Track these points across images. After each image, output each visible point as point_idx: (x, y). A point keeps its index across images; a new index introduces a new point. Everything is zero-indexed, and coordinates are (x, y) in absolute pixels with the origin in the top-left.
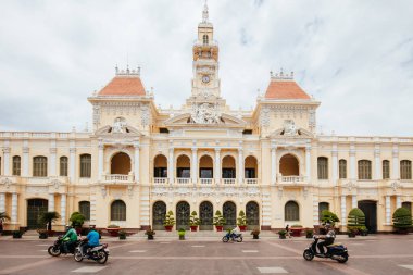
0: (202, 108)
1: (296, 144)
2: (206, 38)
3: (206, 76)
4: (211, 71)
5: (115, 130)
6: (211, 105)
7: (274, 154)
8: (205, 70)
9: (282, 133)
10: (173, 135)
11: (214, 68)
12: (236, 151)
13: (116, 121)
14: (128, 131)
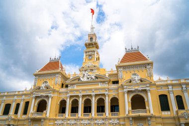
0: (87, 72)
1: (140, 88)
2: (91, 39)
3: (90, 56)
4: (93, 53)
5: (41, 88)
6: (92, 70)
7: (126, 95)
8: (90, 53)
9: (130, 82)
10: (70, 88)
11: (94, 51)
12: (104, 95)
13: (44, 83)
14: (47, 88)
